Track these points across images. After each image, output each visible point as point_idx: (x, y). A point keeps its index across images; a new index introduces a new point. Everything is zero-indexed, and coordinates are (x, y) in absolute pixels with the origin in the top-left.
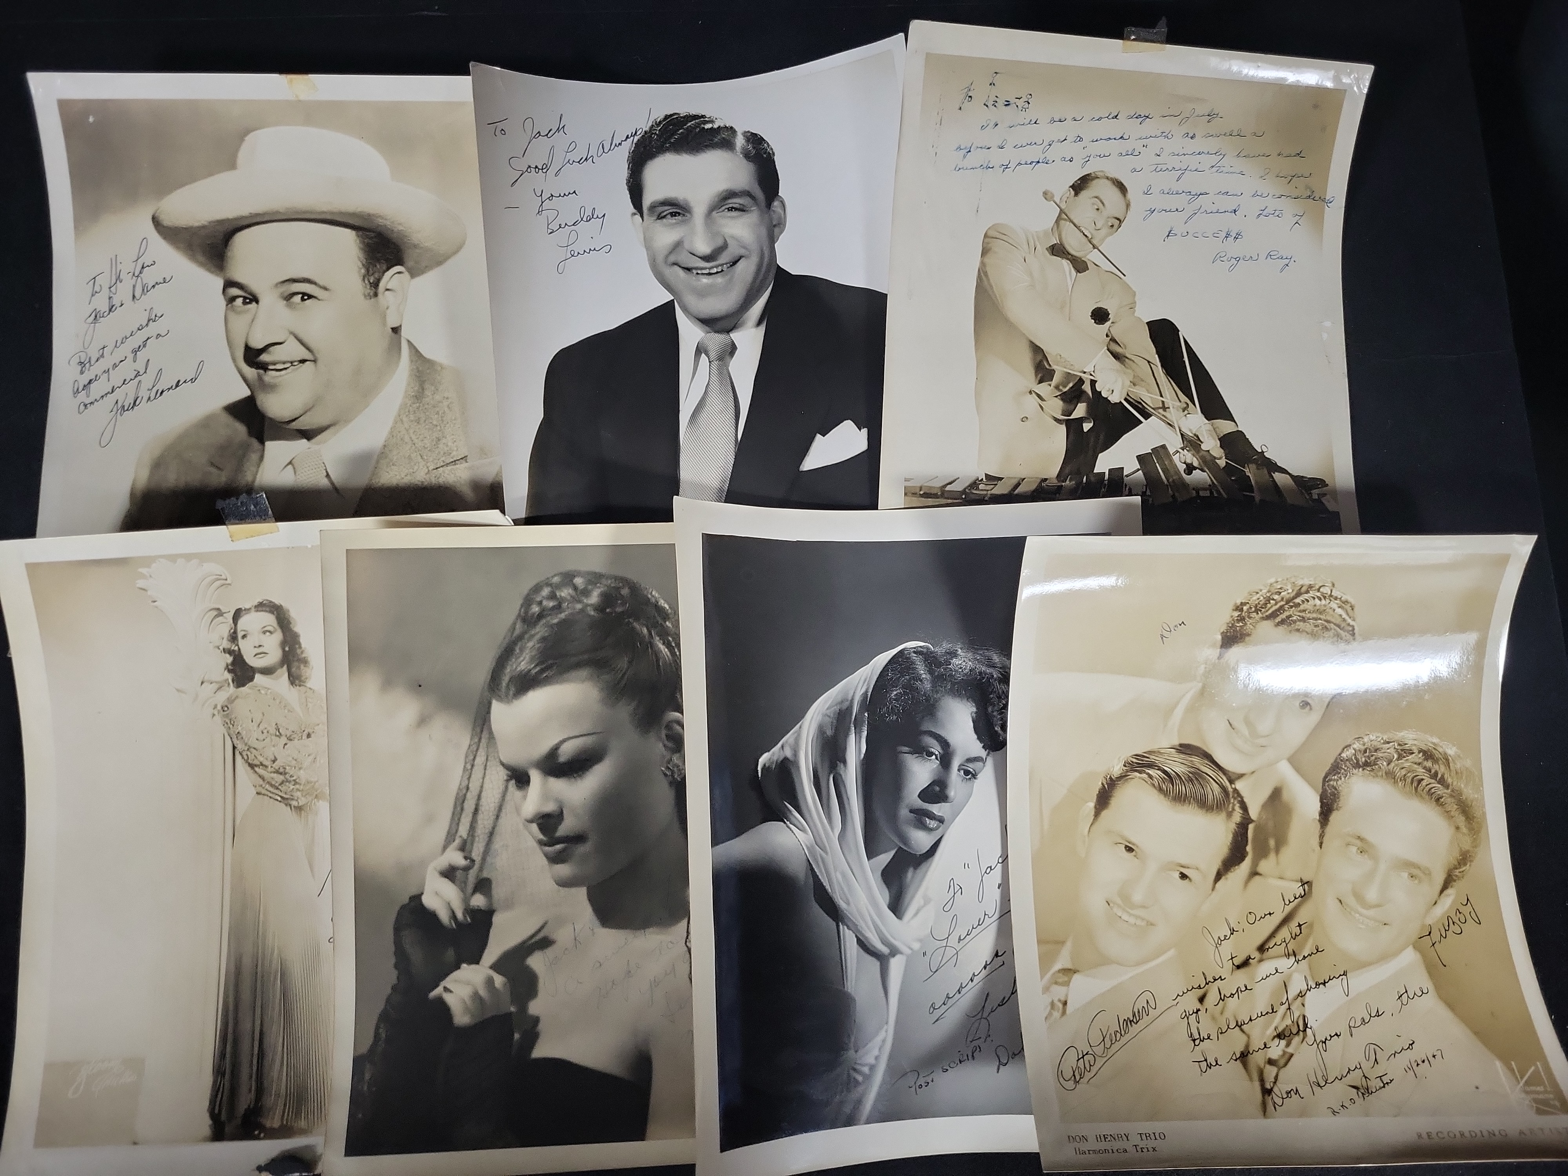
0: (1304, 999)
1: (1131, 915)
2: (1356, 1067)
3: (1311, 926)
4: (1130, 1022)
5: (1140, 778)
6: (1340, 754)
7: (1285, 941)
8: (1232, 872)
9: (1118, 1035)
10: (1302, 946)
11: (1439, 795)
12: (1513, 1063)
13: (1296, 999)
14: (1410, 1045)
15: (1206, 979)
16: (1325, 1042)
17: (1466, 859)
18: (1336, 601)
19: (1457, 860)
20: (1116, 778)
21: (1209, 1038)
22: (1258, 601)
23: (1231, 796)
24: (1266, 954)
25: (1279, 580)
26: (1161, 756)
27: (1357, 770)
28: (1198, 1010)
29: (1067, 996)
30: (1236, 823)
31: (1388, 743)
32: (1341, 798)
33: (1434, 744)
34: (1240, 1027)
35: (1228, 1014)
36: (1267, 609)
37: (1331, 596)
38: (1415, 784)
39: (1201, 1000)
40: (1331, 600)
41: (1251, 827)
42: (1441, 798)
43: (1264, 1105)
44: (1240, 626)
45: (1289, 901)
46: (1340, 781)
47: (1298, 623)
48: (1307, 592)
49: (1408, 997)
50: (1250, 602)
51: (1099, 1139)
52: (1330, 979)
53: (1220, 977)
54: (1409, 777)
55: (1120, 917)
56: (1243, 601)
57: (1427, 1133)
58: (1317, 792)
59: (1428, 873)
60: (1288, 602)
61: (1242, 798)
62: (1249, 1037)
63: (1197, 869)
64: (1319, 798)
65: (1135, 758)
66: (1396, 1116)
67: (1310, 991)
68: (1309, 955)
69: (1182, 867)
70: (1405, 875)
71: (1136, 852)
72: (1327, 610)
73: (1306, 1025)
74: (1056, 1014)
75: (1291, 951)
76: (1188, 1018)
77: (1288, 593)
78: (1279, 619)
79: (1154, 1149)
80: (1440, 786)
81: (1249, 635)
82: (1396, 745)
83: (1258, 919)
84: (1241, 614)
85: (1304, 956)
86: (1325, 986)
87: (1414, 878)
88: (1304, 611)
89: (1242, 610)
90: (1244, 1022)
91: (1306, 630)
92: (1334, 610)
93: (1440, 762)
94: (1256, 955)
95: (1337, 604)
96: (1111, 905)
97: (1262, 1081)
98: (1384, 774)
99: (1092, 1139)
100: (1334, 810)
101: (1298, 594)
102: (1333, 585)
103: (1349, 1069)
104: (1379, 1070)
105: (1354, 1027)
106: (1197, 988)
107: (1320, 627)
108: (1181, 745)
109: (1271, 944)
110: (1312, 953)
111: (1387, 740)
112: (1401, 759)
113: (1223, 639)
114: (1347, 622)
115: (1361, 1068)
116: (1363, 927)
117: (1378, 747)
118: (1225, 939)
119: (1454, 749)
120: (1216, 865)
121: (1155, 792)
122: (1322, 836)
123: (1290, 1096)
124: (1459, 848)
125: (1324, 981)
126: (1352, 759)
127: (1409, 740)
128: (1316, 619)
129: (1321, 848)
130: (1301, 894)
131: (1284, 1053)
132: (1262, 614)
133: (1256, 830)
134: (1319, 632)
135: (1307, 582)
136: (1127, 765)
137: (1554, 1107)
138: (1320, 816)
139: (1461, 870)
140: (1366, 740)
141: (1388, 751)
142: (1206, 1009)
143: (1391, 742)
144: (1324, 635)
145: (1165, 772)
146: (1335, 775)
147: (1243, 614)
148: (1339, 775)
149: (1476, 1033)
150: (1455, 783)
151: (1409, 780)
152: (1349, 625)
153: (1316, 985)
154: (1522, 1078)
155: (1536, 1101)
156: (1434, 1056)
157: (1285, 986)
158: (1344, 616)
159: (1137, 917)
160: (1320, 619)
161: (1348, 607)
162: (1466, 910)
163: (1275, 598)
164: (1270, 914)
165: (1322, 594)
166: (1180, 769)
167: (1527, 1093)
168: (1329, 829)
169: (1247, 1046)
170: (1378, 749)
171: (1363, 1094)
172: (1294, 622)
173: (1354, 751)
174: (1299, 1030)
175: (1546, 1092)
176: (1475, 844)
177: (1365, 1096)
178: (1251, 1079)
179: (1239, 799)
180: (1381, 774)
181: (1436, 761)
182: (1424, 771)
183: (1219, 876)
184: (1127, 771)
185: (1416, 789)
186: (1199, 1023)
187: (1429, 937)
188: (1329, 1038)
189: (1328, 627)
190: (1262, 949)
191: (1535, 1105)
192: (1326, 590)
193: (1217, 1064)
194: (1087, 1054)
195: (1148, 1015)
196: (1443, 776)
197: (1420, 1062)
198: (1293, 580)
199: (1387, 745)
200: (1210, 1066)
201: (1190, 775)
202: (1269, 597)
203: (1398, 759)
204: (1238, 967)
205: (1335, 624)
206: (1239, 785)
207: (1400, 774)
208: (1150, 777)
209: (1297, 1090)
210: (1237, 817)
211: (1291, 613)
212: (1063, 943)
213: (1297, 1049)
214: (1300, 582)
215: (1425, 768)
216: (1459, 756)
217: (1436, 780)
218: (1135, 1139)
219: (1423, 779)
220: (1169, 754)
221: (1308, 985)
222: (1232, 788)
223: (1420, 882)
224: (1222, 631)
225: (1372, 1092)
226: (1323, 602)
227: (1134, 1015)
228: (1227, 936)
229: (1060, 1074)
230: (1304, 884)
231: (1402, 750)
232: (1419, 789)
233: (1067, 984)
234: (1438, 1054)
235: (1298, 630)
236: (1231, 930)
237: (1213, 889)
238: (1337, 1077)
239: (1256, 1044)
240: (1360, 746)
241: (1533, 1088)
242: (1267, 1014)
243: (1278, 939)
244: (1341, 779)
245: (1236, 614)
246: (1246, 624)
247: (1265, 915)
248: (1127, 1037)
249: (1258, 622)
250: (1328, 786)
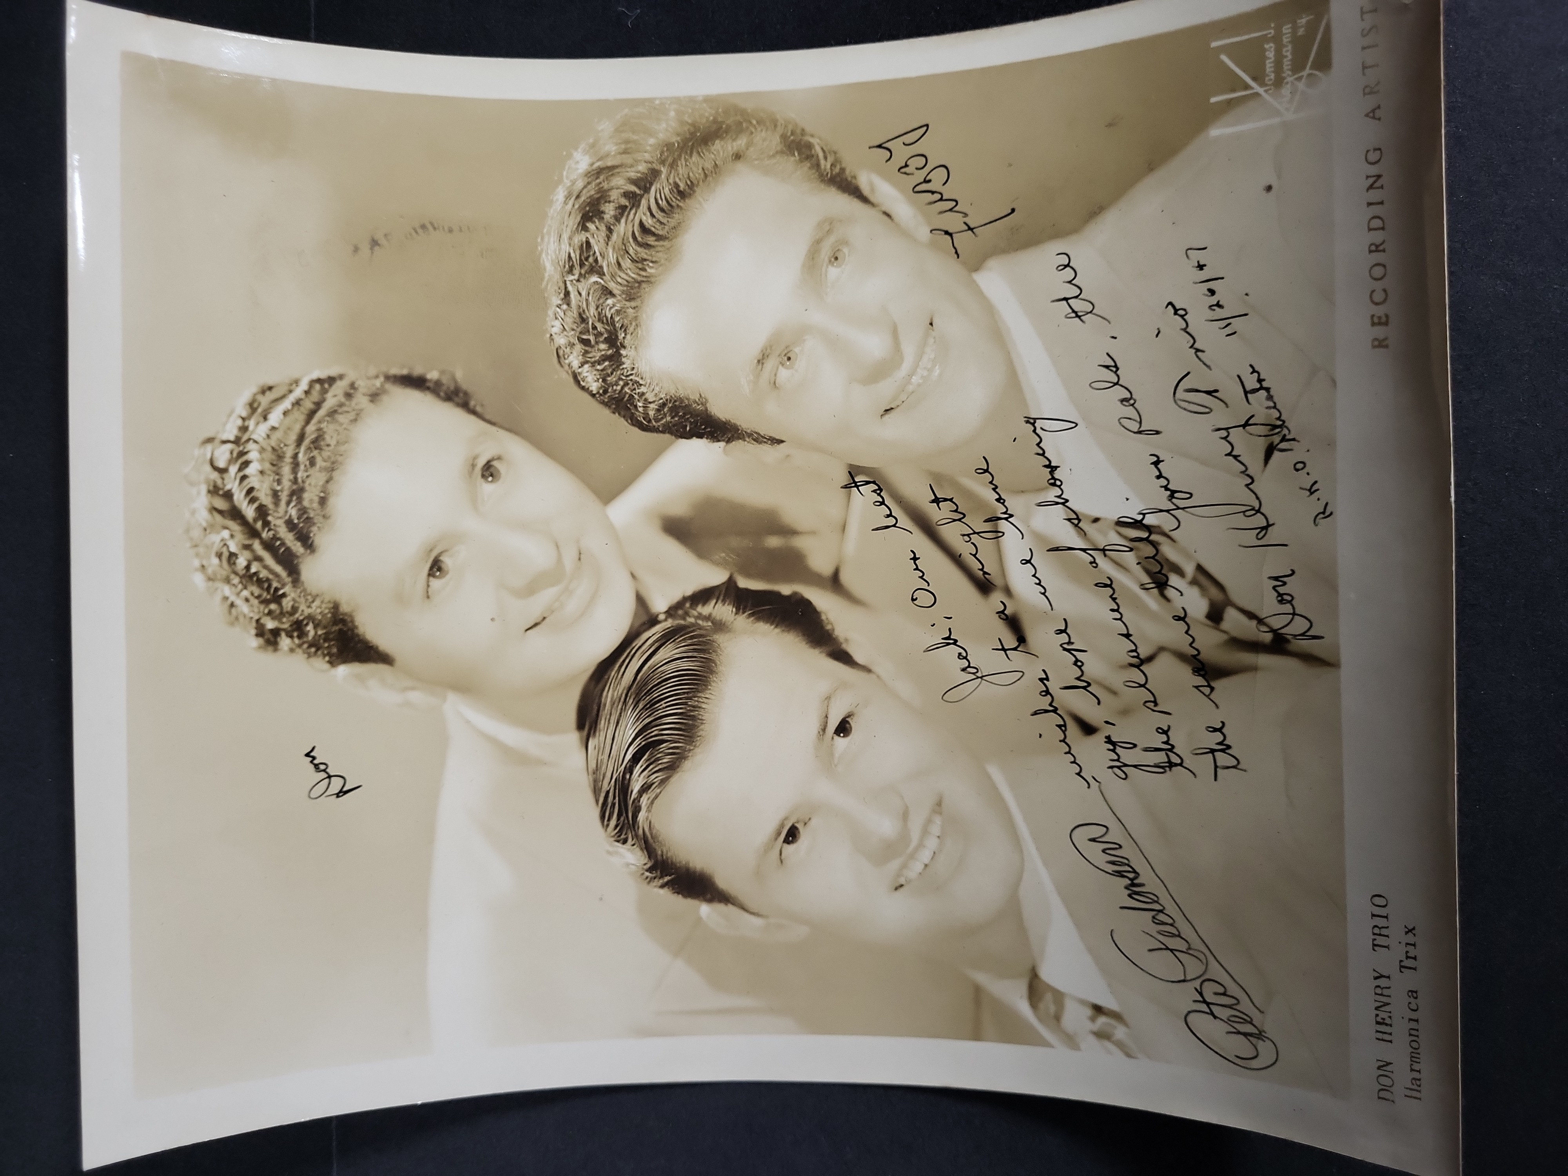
0: (1087, 516)
1: (921, 845)
2: (1225, 438)
3: (937, 479)
4: (1134, 887)
5: (649, 810)
6: (593, 395)
7: (968, 535)
8: (833, 630)
9: (1161, 917)
10: (979, 503)
11: (671, 191)
12: (1213, 100)
13: (1083, 533)
14: (1176, 313)
15: (1046, 711)
16: (1173, 492)
17: (799, 143)
18: (251, 428)
19: (801, 161)
20: (650, 857)
21: (1165, 732)
22: (252, 599)
23: (682, 622)
24: (995, 578)
25: (197, 563)
26: (604, 767)
27: (624, 360)
28: (1109, 740)
29: (1083, 1002)
30: (736, 614)
31: (567, 294)
32: (682, 393)
33: (568, 197)
34: (1143, 662)
35: (1117, 679)
36: (271, 577)
37: (237, 441)
38: (651, 240)
39: (1088, 729)
40: (249, 440)
41: (743, 583)
42: (677, 185)
43: (1309, 658)
44: (315, 627)
45: (888, 516)
46: (647, 396)
47: (306, 503)
48: (228, 496)
49: (1076, 297)
50: (256, 617)
51: (1386, 1037)
52: (1043, 454)
53: (1041, 680)
54: (636, 253)
55: (926, 865)
56: (253, 632)
57: (1373, 324)
58: (671, 444)
59: (828, 226)
60: (253, 533)
61: (685, 599)
62: (1161, 649)
63: (828, 698)
64: (683, 442)
65: (609, 820)
66: (1334, 382)
67: (1067, 501)
68: (994, 489)
69: (824, 730)
70: (833, 272)
71: (798, 822)
72: (273, 444)
73: (1137, 524)
74: (1120, 1032)
75: (988, 527)
76: (1126, 765)
77: (232, 536)
78: (297, 548)
79: (1409, 931)
80: (653, 189)
81: (336, 607)
82: (571, 277)
83: (925, 586)
84: (284, 630)
85: (997, 500)
86: (1056, 467)
87: (839, 255)
88: (275, 495)
89: (276, 632)
90: (1132, 651)
91: (321, 483)
92: (273, 428)
93: (605, 186)
94: (997, 599)
95: (257, 424)
96: (902, 881)
97: (1255, 647)
98: (633, 304)
99: (1385, 1052)
100: (706, 409)
101: (235, 514)
102: (210, 440)
103: (1229, 454)
104: (1233, 392)
105: (1140, 423)
106: (1064, 732)
107: (315, 453)
108: (580, 726)
109: (975, 565)
110: (991, 483)
111: (562, 295)
112: (601, 267)
113: (345, 661)
114: (303, 396)
115: (1227, 429)
116: (937, 371)
117: (576, 315)
118: (965, 658)
119: (578, 155)
120: (819, 659)
121: (677, 779)
122: (758, 438)
123: (1289, 598)
124: (778, 157)
125: (1046, 466)
126: (602, 370)
127: (560, 250)
128: (295, 465)
129: (782, 442)
130: (874, 491)
131: (1194, 582)
132: (284, 585)
133: (748, 574)
134: (326, 454)
135: (201, 501)
136: (623, 836)
137: (1312, 28)
138: (719, 441)
139: (821, 155)
140: (561, 341)
141: (584, 293)
142: (1107, 722)
143: (566, 288)
144: (333, 443)
145: (636, 759)
146: (636, 407)
147: (286, 626)
148: (636, 396)
149: (1151, 167)
150: (647, 156)
151: (643, 253)
152: (307, 393)
153: (1054, 485)
154: (1247, 87)
155: (1298, 66)
156: (1201, 267)
157: (1057, 549)
158: (287, 404)
159: (925, 832)
160: (295, 456)
161: (264, 401)
162: (901, 153)
163: (245, 563)
164: (915, 559)
165: (231, 461)
166: (629, 729)
167: (1279, 82)
168: (744, 422)
169: (1182, 657)
170: (580, 314)
171: (1284, 439)
172: (303, 511)
173: (586, 366)
174: (1146, 539)
175: (1277, 39)
176: (770, 122)
177: (1288, 437)
178: (1252, 669)
179: (688, 605)
180: (630, 311)
181: (602, 197)
182: (623, 221)
183: (842, 656)
184: (637, 836)
185: (659, 238)
186: (1135, 746)
187: (954, 235)
188: (1163, 482)
189: (313, 436)
190: (984, 586)
191: (1307, 71)
192: (223, 456)
193: (1220, 730)
194: (1201, 994)
195: (1121, 847)
196: (635, 182)
197: (1213, 300)
198: (197, 533)
199: (572, 296)
200: (1226, 748)
201: (641, 706)
202: (241, 577)
203: (601, 274)
204: (1022, 640)
205: (308, 421)
206: (660, 605)
207: (630, 271)
208: (645, 789)
209: (1276, 579)
210: (723, 611)
211: (280, 522)
212: (978, 992)
213: (1188, 556)
214: (203, 516)
215: (617, 219)
216: (593, 146)
217: (642, 196)
218: (1388, 961)
219: (641, 224)
220: (600, 750)
221: (1057, 503)
222: (666, 620)
223: (846, 243)
224: (327, 666)
225: (1279, 419)
226: (253, 455)
227: (1120, 874)
228: (960, 654)
229: (1241, 1062)
230: (855, 482)
231: (582, 265)
232: (660, 233)
233: (1059, 997)
234: (1195, 256)
235: (323, 501)
236: (948, 644)
237: (866, 669)
238: (1247, 485)
239: (1175, 635)
240: (575, 354)
241: (1269, 66)
242: (1114, 599)
243: (964, 549)
244: (643, 394)
245: (285, 642)
246: (310, 618)
247: (917, 569)
248: (1165, 900)
249: (304, 590)
250: (657, 420)
